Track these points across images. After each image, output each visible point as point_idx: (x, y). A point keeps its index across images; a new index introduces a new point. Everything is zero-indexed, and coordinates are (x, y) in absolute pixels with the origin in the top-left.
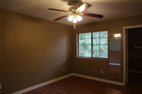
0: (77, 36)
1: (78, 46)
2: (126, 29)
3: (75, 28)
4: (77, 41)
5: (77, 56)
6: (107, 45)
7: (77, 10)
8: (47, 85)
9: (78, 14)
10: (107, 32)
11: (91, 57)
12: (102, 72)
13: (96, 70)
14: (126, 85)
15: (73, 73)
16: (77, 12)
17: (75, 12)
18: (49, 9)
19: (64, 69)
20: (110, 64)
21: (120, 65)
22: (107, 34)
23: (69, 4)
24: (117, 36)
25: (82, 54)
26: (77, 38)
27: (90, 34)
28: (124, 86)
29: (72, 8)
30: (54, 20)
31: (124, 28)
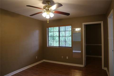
0: (47, 29)
1: (48, 37)
2: (84, 25)
3: (48, 22)
4: (47, 34)
5: (47, 46)
6: (71, 37)
7: (50, 8)
8: (23, 71)
9: (50, 11)
10: (71, 26)
11: (58, 46)
12: (67, 58)
13: (62, 57)
14: (85, 66)
15: (44, 60)
16: (50, 10)
17: (48, 10)
18: (27, 6)
19: (37, 57)
20: (73, 51)
21: (80, 52)
22: (71, 28)
23: (43, 3)
24: (78, 29)
25: (51, 44)
26: (47, 31)
27: (58, 28)
28: (83, 67)
29: (46, 6)
30: (30, 16)
31: (83, 24)
